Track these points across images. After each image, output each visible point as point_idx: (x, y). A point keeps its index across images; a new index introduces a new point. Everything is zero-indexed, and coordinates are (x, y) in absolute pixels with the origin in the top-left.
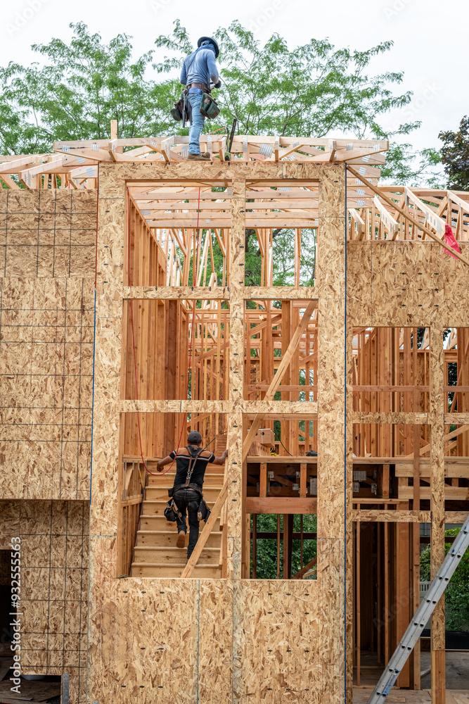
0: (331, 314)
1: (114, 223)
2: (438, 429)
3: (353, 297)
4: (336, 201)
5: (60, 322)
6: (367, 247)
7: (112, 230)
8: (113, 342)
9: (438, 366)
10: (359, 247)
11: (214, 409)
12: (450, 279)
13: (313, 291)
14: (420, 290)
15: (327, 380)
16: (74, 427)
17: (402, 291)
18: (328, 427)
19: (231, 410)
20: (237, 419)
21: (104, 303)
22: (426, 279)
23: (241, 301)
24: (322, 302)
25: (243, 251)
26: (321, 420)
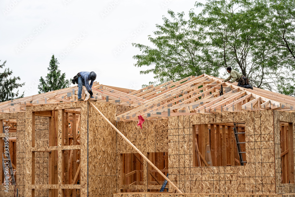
0: (84, 154)
1: (30, 127)
2: (146, 191)
3: (120, 143)
4: (85, 115)
5: (38, 156)
6: (124, 124)
7: (29, 129)
8: (30, 166)
9: (145, 168)
10: (122, 124)
11: (54, 187)
12: (149, 134)
13: (79, 146)
14: (140, 139)
15: (83, 177)
16: (42, 192)
17: (134, 140)
18: (83, 193)
19: (58, 188)
20: (60, 191)
21: (27, 153)
22: (142, 135)
23: (61, 151)
24: (82, 150)
25: (61, 134)
26: (81, 191)
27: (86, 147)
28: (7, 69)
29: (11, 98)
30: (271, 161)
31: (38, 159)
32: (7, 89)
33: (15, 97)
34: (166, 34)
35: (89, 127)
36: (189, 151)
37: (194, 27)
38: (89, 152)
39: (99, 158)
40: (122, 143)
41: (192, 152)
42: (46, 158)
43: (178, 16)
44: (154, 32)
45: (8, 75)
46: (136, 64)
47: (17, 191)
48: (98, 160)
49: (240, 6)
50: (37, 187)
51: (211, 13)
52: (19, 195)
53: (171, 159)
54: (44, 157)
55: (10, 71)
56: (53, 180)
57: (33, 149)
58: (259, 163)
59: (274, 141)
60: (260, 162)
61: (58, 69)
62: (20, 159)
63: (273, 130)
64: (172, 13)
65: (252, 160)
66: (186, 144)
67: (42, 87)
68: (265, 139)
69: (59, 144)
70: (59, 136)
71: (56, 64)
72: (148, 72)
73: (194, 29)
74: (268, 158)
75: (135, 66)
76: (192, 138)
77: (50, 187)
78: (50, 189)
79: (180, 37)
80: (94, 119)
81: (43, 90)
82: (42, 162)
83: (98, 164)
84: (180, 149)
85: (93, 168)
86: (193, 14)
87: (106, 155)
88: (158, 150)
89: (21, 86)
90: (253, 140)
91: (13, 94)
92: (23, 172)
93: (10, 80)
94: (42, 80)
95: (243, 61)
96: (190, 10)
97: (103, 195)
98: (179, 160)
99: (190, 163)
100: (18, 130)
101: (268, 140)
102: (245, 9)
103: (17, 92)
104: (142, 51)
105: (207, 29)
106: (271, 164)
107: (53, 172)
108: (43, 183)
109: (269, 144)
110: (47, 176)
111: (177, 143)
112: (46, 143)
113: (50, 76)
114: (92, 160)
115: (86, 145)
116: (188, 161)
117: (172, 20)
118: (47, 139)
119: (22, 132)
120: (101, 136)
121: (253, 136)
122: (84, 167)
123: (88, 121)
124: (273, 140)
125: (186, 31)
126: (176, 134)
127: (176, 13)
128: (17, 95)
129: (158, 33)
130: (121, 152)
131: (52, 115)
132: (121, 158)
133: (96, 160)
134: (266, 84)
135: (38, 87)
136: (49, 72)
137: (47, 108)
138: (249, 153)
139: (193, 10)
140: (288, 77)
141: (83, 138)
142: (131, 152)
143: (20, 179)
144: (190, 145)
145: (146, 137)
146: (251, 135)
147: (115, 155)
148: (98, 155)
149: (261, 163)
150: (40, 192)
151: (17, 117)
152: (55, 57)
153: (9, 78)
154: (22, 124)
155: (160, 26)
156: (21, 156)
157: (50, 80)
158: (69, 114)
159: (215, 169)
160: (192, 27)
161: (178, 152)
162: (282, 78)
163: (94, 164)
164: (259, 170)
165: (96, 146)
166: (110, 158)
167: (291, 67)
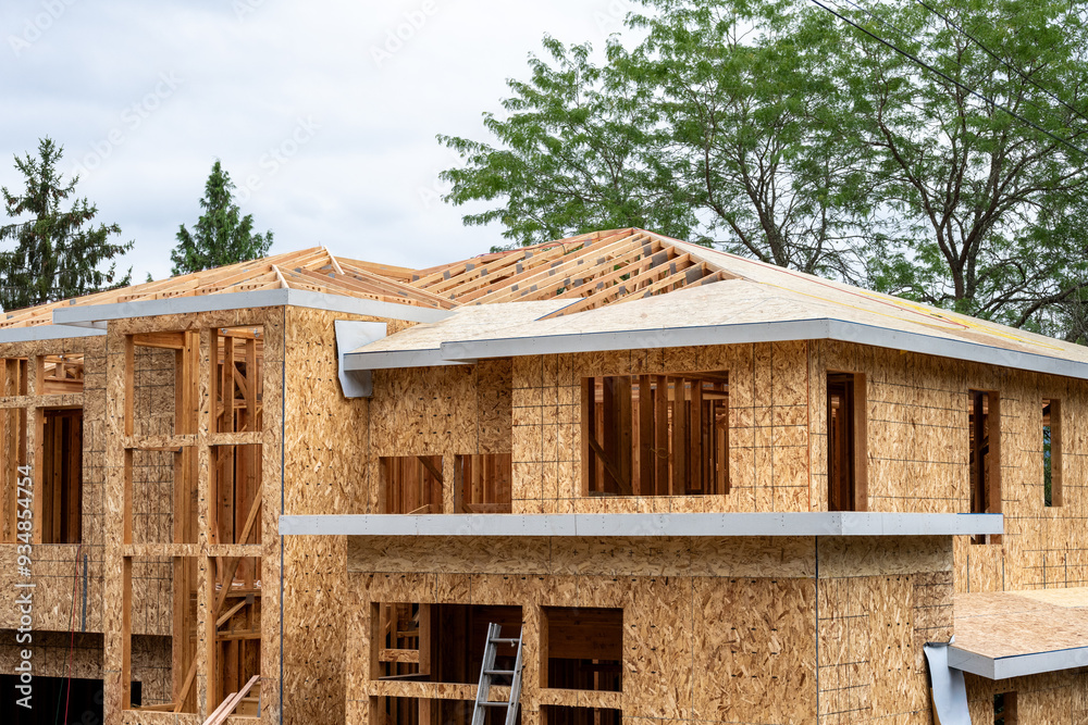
0: (271, 458)
1: (118, 377)
3: (379, 426)
4: (276, 344)
7: (117, 383)
8: (118, 490)
9: (449, 497)
11: (188, 552)
12: (461, 403)
13: (258, 436)
14: (435, 416)
15: (268, 524)
17: (419, 418)
18: (269, 570)
19: (199, 554)
20: (204, 562)
21: (112, 453)
22: (440, 405)
23: (207, 448)
24: (265, 447)
25: (208, 399)
26: (263, 564)
27: (277, 437)
28: (80, 202)
29: (92, 286)
30: (798, 482)
31: (145, 469)
32: (80, 259)
33: (105, 284)
34: (537, 106)
35: (287, 380)
36: (570, 451)
37: (621, 88)
38: (286, 451)
39: (316, 469)
40: (384, 427)
41: (578, 455)
42: (168, 469)
43: (574, 54)
44: (503, 100)
45: (84, 219)
46: (448, 197)
47: (85, 560)
48: (313, 475)
49: (757, 27)
50: (140, 550)
51: (667, 49)
52: (88, 575)
53: (521, 475)
54: (162, 463)
55: (89, 208)
56: (187, 531)
57: (127, 442)
58: (766, 487)
59: (808, 425)
60: (769, 484)
61: (233, 202)
62: (94, 471)
63: (805, 394)
64: (555, 47)
65: (747, 481)
66: (562, 432)
67: (183, 256)
68: (784, 421)
69: (200, 429)
70: (202, 405)
71: (225, 187)
72: (487, 217)
73: (619, 93)
74: (792, 473)
75: (446, 201)
76: (579, 415)
77: (176, 553)
78: (177, 558)
79: (579, 117)
80: (303, 357)
81: (186, 266)
82: (156, 478)
83: (312, 486)
84: (546, 444)
85: (299, 499)
86: (619, 49)
87: (336, 460)
88: (485, 448)
89: (123, 252)
90: (751, 423)
91: (97, 275)
92: (101, 507)
93: (90, 233)
94: (183, 235)
95: (765, 188)
96: (608, 37)
97: (327, 574)
98: (543, 477)
99: (573, 486)
100: (88, 385)
101: (792, 422)
102: (771, 35)
103: (109, 269)
104: (468, 156)
105: (659, 93)
106: (798, 490)
107: (188, 507)
108: (159, 541)
109: (794, 434)
110: (171, 521)
111: (538, 429)
112: (167, 424)
113: (205, 224)
114: (294, 474)
115: (277, 431)
116: (568, 480)
117: (555, 66)
118: (170, 414)
119: (99, 391)
120: (322, 406)
121: (751, 411)
122: (272, 494)
123: (284, 363)
124: (805, 422)
125: (597, 98)
126: (535, 403)
127: (567, 46)
128: (110, 279)
129: (514, 104)
130: (381, 453)
131: (184, 344)
132: (380, 470)
133: (306, 476)
134: (831, 254)
135: (171, 254)
136: (204, 212)
137: (167, 324)
138: (739, 458)
139: (618, 37)
140: (898, 236)
141: (270, 412)
142: (409, 452)
143: (92, 528)
144: (574, 435)
145: (453, 411)
146: (745, 409)
147: (363, 461)
148: (313, 461)
149: (773, 487)
150: (150, 566)
151: (85, 349)
152: (223, 168)
153: (86, 226)
154: (99, 370)
155: (519, 84)
156: (96, 462)
157: (208, 235)
158: (235, 341)
159: (643, 503)
160: (615, 86)
161: (540, 455)
162: (880, 239)
163: (300, 486)
164: (766, 506)
165: (306, 433)
166: (349, 469)
167: (907, 207)
